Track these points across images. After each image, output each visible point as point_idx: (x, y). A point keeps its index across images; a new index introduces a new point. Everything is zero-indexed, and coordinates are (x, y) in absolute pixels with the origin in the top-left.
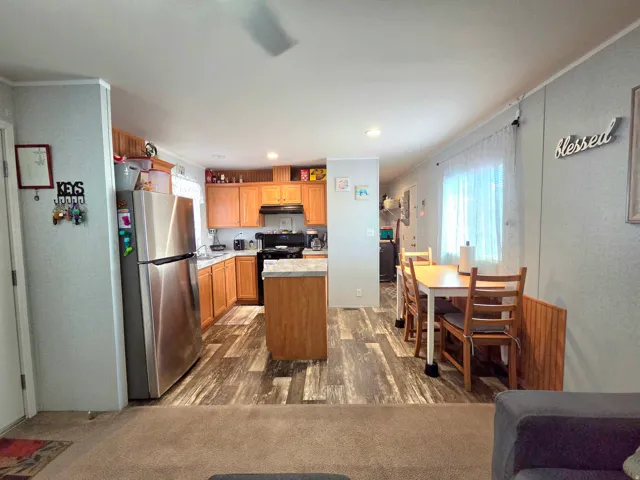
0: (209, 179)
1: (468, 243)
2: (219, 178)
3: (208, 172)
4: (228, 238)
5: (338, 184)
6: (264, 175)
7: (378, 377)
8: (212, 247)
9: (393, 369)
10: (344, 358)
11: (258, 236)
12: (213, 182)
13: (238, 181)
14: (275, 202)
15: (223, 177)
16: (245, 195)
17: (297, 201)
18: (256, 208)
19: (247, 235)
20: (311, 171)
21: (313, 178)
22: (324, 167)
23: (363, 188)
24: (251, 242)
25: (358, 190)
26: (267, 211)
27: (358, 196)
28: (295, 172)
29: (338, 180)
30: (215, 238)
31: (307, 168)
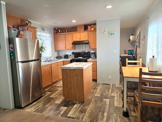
0: (55, 32)
1: (153, 57)
2: (58, 31)
3: (55, 29)
4: (62, 54)
5: (101, 31)
6: (74, 29)
7: (100, 113)
8: (56, 57)
9: (109, 111)
10: (91, 103)
11: (73, 53)
12: (56, 33)
13: (65, 32)
14: (78, 40)
15: (60, 31)
16: (67, 37)
17: (87, 39)
18: (71, 42)
19: (69, 53)
20: (92, 26)
21: (92, 29)
22: (95, 24)
23: (113, 32)
24: (70, 55)
25: (110, 33)
26: (75, 44)
27: (110, 35)
28: (86, 27)
29: (101, 29)
30: (58, 54)
31: (90, 25)
